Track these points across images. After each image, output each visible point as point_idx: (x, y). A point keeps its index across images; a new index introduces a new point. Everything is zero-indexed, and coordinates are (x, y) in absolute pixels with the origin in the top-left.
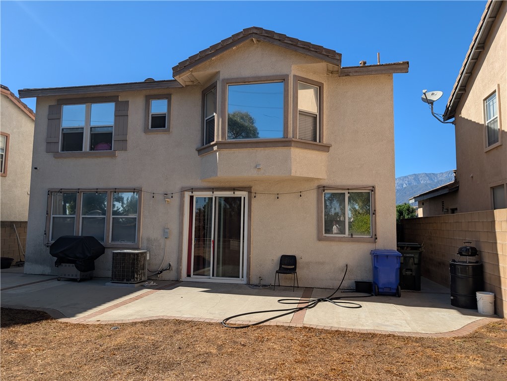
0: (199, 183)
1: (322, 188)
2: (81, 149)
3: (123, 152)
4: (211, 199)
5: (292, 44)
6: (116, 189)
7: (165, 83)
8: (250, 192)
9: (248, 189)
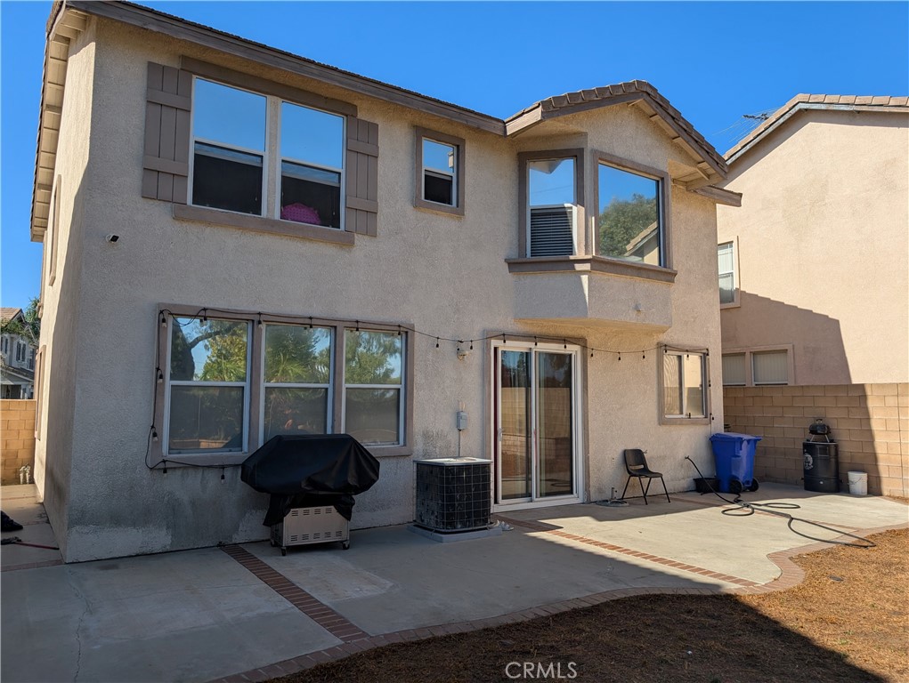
0: (511, 325)
1: (663, 348)
2: (257, 210)
3: (366, 237)
4: (528, 355)
5: (685, 131)
6: (357, 322)
7: (473, 115)
8: (584, 347)
9: (581, 341)
